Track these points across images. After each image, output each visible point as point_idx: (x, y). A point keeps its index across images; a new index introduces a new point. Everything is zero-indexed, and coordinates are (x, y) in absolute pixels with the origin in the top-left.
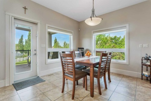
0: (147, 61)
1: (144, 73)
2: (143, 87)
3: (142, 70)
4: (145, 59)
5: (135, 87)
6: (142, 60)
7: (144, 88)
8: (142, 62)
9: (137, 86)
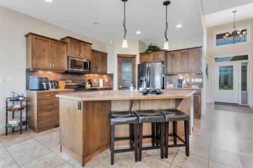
0: (13, 103)
1: (10, 122)
2: (15, 143)
3: (7, 119)
4: (11, 100)
5: (5, 152)
6: (7, 103)
7: (18, 145)
8: (7, 107)
9: (8, 149)
